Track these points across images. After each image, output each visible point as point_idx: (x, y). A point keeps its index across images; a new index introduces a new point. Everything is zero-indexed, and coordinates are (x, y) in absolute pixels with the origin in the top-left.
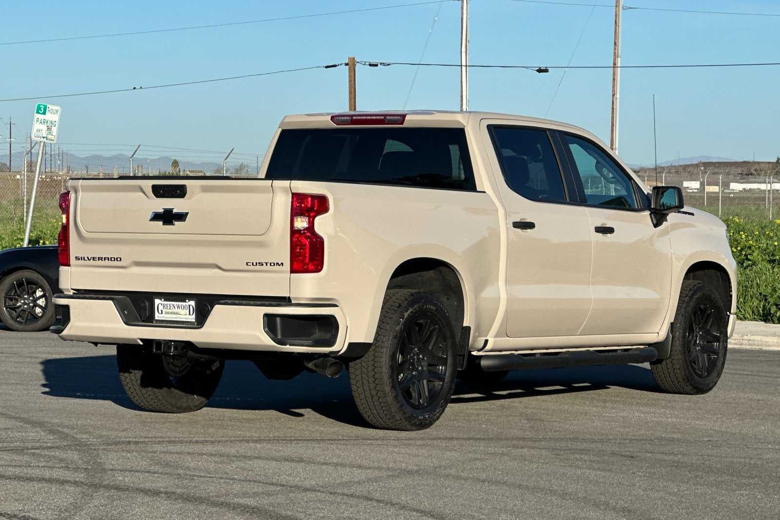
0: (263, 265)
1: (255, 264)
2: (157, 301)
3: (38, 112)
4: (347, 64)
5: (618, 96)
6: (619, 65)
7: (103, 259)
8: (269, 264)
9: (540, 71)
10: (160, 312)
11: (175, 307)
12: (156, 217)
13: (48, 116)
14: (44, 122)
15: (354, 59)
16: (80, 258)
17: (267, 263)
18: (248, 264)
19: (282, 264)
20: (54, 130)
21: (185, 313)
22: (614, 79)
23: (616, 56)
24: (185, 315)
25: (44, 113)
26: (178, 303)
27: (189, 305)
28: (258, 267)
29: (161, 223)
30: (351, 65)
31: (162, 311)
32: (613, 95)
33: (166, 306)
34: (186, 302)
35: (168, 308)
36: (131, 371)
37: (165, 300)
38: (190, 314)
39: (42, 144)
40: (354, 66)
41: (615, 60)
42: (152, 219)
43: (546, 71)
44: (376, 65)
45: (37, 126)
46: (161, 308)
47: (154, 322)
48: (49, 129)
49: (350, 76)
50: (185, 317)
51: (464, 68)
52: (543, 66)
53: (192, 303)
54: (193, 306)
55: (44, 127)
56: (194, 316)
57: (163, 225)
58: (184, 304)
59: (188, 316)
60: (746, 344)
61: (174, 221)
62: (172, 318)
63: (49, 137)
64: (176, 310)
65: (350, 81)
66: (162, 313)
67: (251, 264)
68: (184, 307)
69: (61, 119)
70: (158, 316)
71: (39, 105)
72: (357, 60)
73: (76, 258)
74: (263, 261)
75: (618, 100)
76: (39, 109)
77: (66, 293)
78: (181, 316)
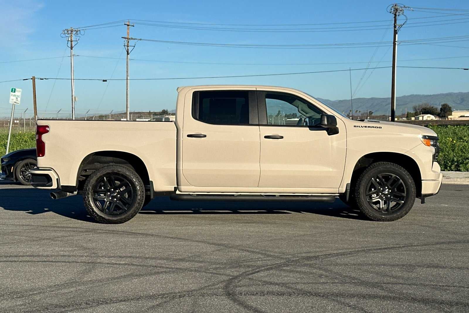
3: (12, 92)
4: (32, 79)
5: (129, 90)
6: (129, 79)
9: (104, 81)
13: (16, 93)
14: (15, 95)
15: (34, 77)
20: (19, 99)
22: (127, 84)
23: (127, 76)
25: (15, 92)
30: (34, 79)
32: (127, 89)
39: (14, 105)
40: (35, 79)
41: (127, 77)
43: (106, 81)
44: (43, 79)
45: (12, 97)
48: (17, 99)
49: (33, 83)
51: (72, 80)
52: (105, 79)
55: (15, 98)
63: (17, 102)
65: (33, 85)
69: (22, 94)
71: (12, 89)
72: (35, 77)
75: (129, 91)
76: (12, 90)
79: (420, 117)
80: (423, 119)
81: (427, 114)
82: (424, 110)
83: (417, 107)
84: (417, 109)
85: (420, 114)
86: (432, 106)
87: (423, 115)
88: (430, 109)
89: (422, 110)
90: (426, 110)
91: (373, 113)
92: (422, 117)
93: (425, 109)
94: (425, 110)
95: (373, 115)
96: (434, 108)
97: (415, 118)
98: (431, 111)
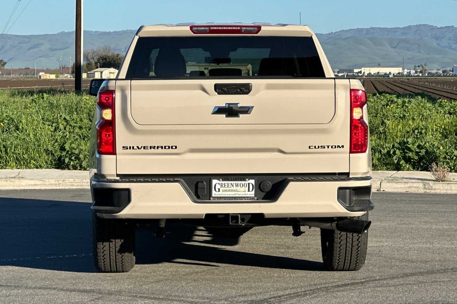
0: (324, 148)
1: (317, 147)
2: (214, 182)
7: (156, 148)
8: (330, 147)
10: (217, 190)
11: (233, 186)
12: (220, 111)
16: (129, 147)
17: (328, 147)
18: (311, 147)
19: (343, 146)
21: (244, 190)
24: (244, 191)
26: (236, 182)
27: (249, 184)
28: (320, 150)
29: (224, 115)
31: (219, 189)
33: (224, 186)
34: (245, 181)
35: (226, 186)
36: (111, 240)
37: (223, 180)
38: (249, 191)
42: (214, 113)
46: (218, 187)
47: (211, 199)
50: (244, 193)
53: (252, 181)
54: (253, 185)
56: (253, 192)
57: (226, 117)
58: (243, 182)
59: (247, 192)
60: (85, 186)
61: (239, 114)
62: (230, 195)
64: (235, 188)
66: (219, 191)
67: (314, 147)
68: (244, 185)
70: (214, 194)
73: (123, 147)
74: (326, 145)
77: (108, 178)
78: (239, 193)
79: (96, 73)
80: (101, 77)
81: (109, 67)
82: (102, 60)
83: (90, 55)
84: (89, 58)
85: (97, 68)
86: (116, 53)
87: (102, 69)
88: (113, 59)
89: (99, 60)
90: (106, 59)
91: (5, 63)
92: (100, 73)
93: (104, 58)
94: (104, 61)
95: (6, 67)
96: (120, 56)
97: (87, 73)
98: (114, 61)
